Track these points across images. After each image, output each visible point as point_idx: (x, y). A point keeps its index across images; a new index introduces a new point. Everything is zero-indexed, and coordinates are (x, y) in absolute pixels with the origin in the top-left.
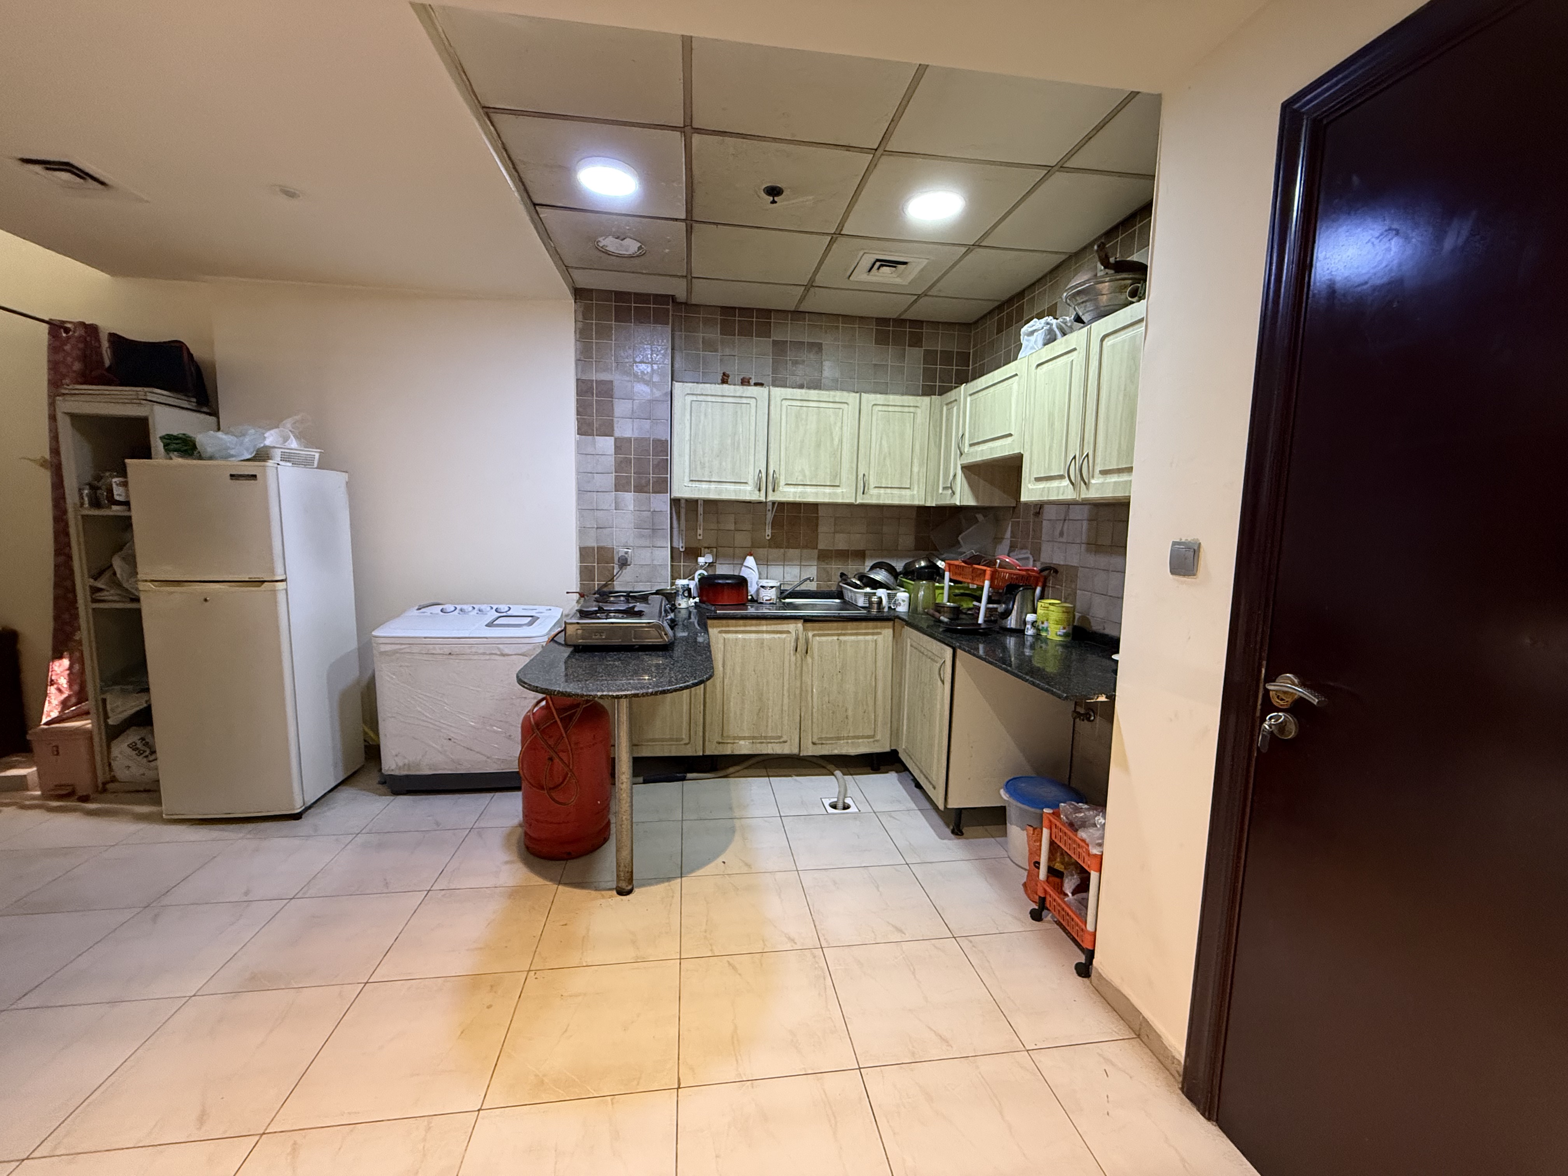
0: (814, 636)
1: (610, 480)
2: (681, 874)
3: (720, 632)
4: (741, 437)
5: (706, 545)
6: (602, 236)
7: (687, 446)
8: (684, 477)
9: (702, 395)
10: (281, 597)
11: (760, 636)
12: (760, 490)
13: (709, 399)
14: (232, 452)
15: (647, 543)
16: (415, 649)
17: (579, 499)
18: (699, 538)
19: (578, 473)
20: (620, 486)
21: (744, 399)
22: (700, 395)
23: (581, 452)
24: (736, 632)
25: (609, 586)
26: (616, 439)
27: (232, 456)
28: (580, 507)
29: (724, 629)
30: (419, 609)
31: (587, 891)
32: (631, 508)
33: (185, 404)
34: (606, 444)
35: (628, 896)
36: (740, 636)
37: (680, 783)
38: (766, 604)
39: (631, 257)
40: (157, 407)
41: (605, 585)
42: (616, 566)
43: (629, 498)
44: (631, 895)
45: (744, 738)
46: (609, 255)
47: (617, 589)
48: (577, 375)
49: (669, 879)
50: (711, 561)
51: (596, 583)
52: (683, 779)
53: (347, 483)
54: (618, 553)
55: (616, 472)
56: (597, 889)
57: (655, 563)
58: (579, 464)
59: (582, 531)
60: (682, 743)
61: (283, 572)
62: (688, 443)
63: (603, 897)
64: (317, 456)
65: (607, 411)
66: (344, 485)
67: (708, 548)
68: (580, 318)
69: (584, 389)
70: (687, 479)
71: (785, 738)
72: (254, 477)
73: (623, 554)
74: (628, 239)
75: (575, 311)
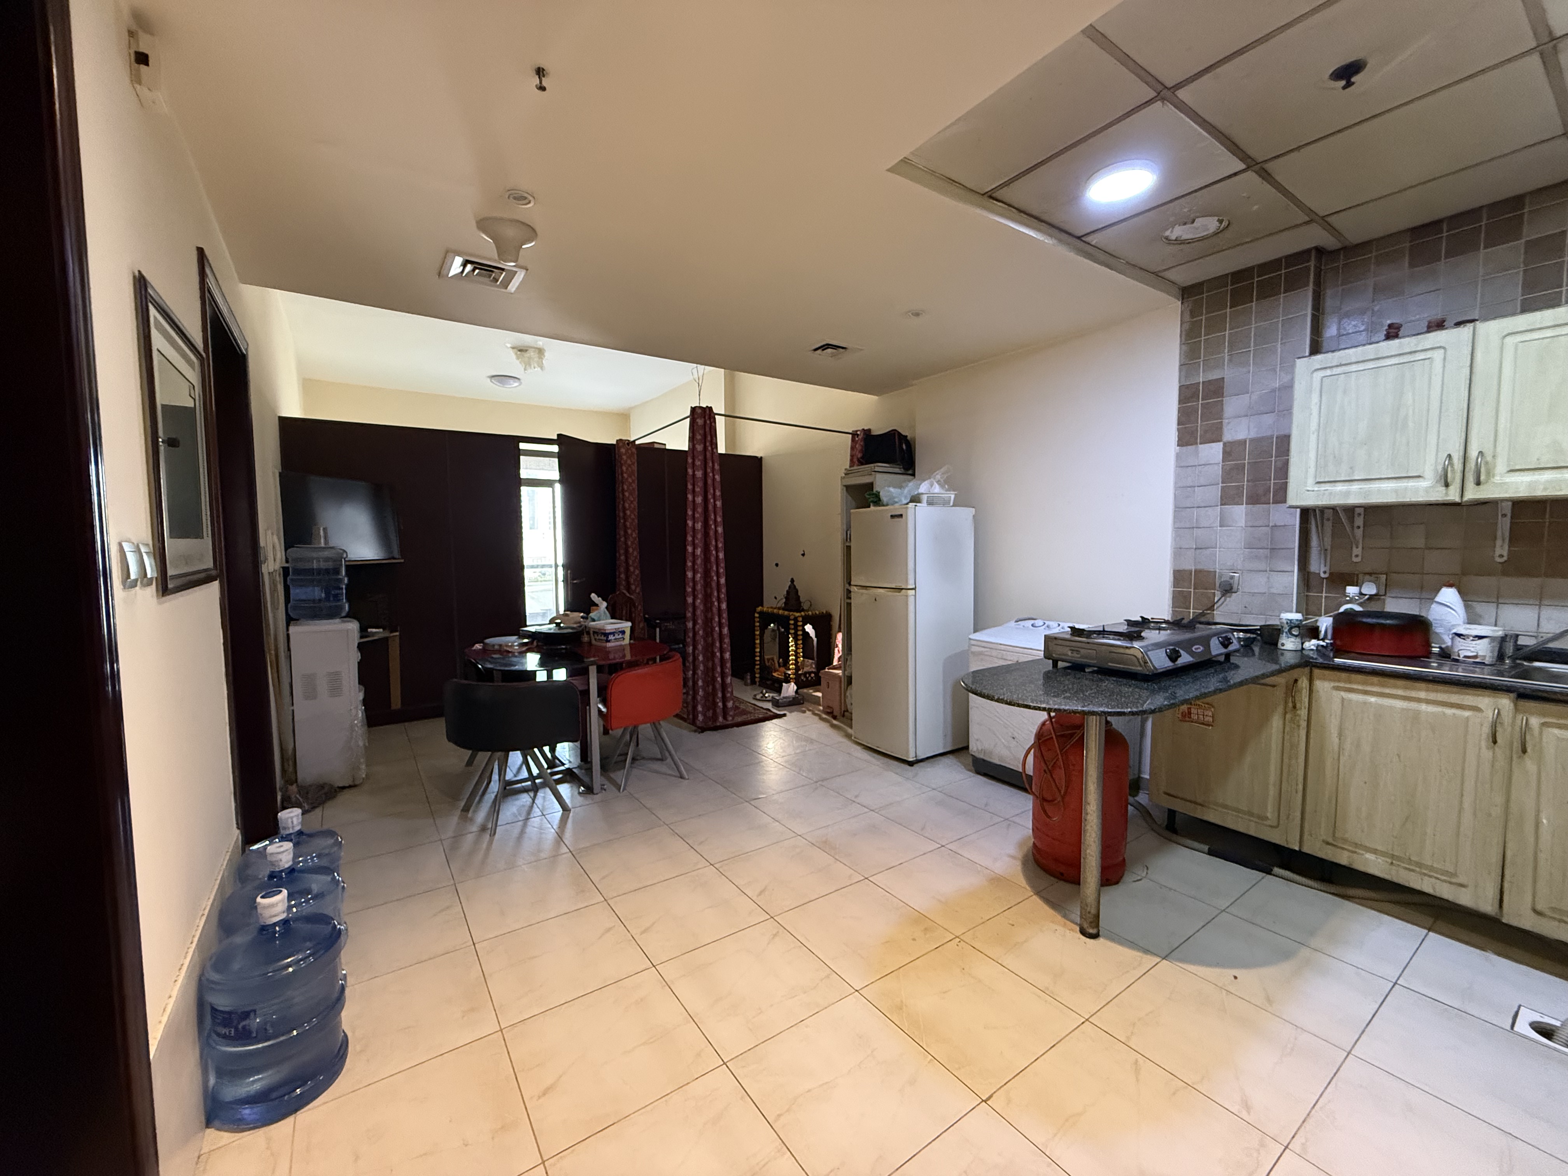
0: (1544, 724)
1: (1215, 493)
2: (1167, 956)
3: (1337, 688)
4: (1411, 412)
5: (1368, 570)
6: (1167, 229)
7: (1313, 438)
8: (1306, 478)
9: (1341, 365)
10: (911, 600)
11: (1413, 705)
12: (1447, 485)
13: (1354, 368)
14: (896, 500)
15: (1262, 566)
16: (994, 653)
17: (1177, 517)
18: (1355, 560)
19: (1177, 488)
20: (1228, 498)
21: (1417, 354)
22: (1337, 366)
23: (1181, 465)
24: (1366, 693)
25: (1208, 616)
26: (1225, 444)
27: (897, 502)
28: (1176, 526)
29: (1342, 685)
30: (1017, 621)
31: (1054, 913)
32: (1243, 523)
33: (897, 470)
34: (1213, 452)
35: (1088, 940)
36: (1373, 699)
37: (1261, 874)
38: (1464, 662)
39: (1216, 234)
40: (878, 476)
41: (1203, 614)
42: (1218, 594)
43: (1239, 512)
44: (1092, 941)
45: (1375, 851)
46: (1189, 243)
47: (1217, 621)
48: (1180, 383)
49: (1146, 951)
50: (1373, 591)
51: (1192, 611)
52: (1269, 872)
53: (974, 516)
54: (1220, 577)
55: (1222, 483)
56: (1065, 916)
57: (1274, 591)
58: (1178, 477)
59: (1178, 552)
60: (1265, 822)
61: (913, 583)
62: (1316, 434)
63: (1065, 925)
64: (953, 496)
65: (1214, 412)
66: (971, 517)
67: (1370, 574)
68: (1187, 317)
69: (1187, 395)
70: (1311, 481)
71: (1461, 879)
72: (901, 516)
73: (1228, 579)
74: (1197, 220)
75: (1182, 312)
